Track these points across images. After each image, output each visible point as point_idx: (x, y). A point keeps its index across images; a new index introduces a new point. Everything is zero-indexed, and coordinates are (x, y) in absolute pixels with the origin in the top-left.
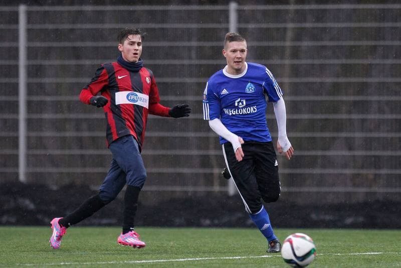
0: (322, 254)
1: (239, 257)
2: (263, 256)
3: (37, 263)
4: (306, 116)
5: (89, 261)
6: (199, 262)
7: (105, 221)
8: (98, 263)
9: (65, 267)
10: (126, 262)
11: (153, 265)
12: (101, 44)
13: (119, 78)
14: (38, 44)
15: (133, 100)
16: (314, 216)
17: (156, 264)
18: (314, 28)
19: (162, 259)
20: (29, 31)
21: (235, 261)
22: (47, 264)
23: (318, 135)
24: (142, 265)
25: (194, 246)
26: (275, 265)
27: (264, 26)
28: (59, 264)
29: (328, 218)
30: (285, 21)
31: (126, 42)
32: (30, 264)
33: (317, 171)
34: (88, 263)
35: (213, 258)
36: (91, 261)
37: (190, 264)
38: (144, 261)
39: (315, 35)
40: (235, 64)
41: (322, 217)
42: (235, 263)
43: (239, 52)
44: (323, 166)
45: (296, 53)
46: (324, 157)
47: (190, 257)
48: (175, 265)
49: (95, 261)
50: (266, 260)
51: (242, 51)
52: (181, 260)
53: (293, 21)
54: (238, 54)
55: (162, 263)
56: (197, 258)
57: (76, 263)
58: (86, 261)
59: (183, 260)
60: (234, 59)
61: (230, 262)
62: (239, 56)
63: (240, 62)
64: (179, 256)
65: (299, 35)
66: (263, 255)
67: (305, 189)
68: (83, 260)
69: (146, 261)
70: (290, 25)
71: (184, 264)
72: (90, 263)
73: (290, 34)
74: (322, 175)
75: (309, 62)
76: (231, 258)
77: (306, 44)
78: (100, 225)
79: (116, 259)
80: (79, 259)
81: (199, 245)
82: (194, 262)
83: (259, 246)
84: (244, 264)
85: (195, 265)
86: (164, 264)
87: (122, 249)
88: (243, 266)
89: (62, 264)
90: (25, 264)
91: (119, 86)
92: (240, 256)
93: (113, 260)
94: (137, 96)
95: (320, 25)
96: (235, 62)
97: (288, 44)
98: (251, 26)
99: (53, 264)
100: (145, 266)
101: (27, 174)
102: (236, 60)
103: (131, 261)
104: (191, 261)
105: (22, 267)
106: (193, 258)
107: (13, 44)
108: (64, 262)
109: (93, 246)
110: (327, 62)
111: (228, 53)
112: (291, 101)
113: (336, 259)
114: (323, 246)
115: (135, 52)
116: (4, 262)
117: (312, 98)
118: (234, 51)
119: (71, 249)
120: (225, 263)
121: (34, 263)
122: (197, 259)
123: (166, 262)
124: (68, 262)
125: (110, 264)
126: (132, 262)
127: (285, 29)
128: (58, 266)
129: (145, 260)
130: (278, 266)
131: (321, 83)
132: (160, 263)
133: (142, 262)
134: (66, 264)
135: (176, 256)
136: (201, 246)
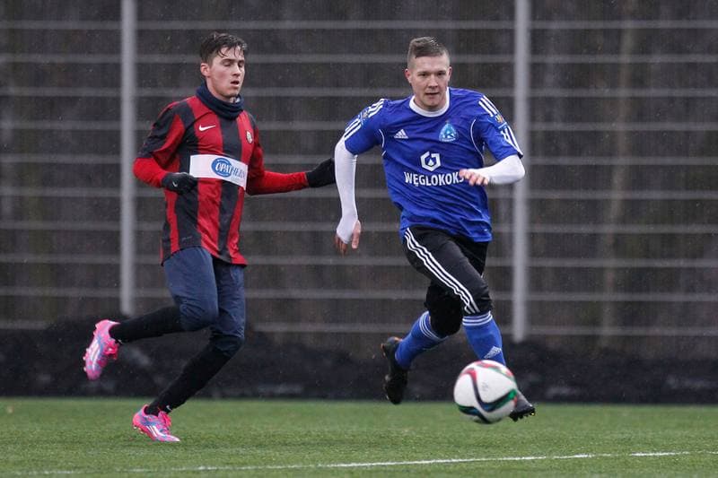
0: (687, 453)
1: (533, 458)
2: (577, 456)
3: (154, 467)
4: (656, 195)
5: (251, 464)
6: (458, 467)
7: (281, 389)
8: (269, 467)
9: (207, 475)
10: (320, 465)
11: (371, 472)
12: (276, 59)
13: (201, 129)
14: (157, 58)
15: (223, 173)
16: (672, 382)
17: (377, 470)
18: (673, 30)
19: (387, 461)
20: (141, 34)
21: (526, 464)
22: (173, 469)
23: (681, 229)
24: (350, 471)
25: (447, 436)
26: (600, 472)
27: (580, 25)
28: (195, 469)
29: (699, 385)
30: (619, 18)
31: (217, 61)
32: (141, 468)
33: (678, 297)
34: (249, 468)
35: (484, 459)
36: (255, 464)
37: (439, 471)
38: (355, 465)
39: (676, 43)
40: (426, 97)
41: (688, 383)
42: (525, 468)
43: (433, 76)
44: (691, 289)
45: (639, 77)
46: (692, 270)
47: (441, 458)
48: (412, 471)
49: (263, 463)
50: (584, 463)
51: (440, 73)
52: (424, 462)
53: (634, 16)
54: (432, 81)
55: (388, 469)
56: (454, 458)
57: (227, 467)
58: (245, 464)
59: (427, 462)
60: (425, 88)
61: (515, 466)
62: (433, 84)
63: (435, 94)
64: (421, 456)
65: (646, 42)
66: (577, 454)
67: (656, 331)
68: (241, 461)
69: (359, 464)
70: (629, 24)
71: (429, 470)
72: (254, 467)
73: (628, 42)
74: (687, 304)
75: (664, 92)
76: (517, 459)
77: (658, 59)
78: (272, 396)
79: (302, 461)
80: (232, 460)
81: (457, 435)
82: (449, 466)
83: (571, 437)
84: (543, 470)
85: (450, 473)
86: (392, 469)
87: (312, 442)
88: (539, 474)
89: (201, 468)
90: (131, 468)
91: (199, 143)
92: (534, 455)
93: (297, 462)
94: (230, 164)
95: (684, 24)
96: (427, 94)
97: (625, 58)
98: (555, 26)
99: (184, 469)
100: (355, 475)
101: (137, 301)
102: (428, 90)
103: (330, 464)
104: (442, 464)
105: (126, 475)
106: (446, 459)
107: (111, 59)
108: (204, 465)
109: (260, 436)
110: (699, 93)
111: (413, 77)
112: (631, 167)
113: (714, 462)
114: (689, 437)
115: (234, 79)
116: (92, 466)
117: (669, 161)
118: (425, 74)
119: (218, 440)
120: (507, 468)
121: (149, 468)
122: (454, 460)
123: (397, 465)
124: (212, 466)
125: (291, 470)
126: (332, 465)
127: (620, 32)
128: (194, 472)
129: (357, 462)
130: (604, 475)
131: (688, 133)
132: (384, 468)
133: (352, 465)
134: (209, 468)
135: (415, 455)
136: (460, 436)
